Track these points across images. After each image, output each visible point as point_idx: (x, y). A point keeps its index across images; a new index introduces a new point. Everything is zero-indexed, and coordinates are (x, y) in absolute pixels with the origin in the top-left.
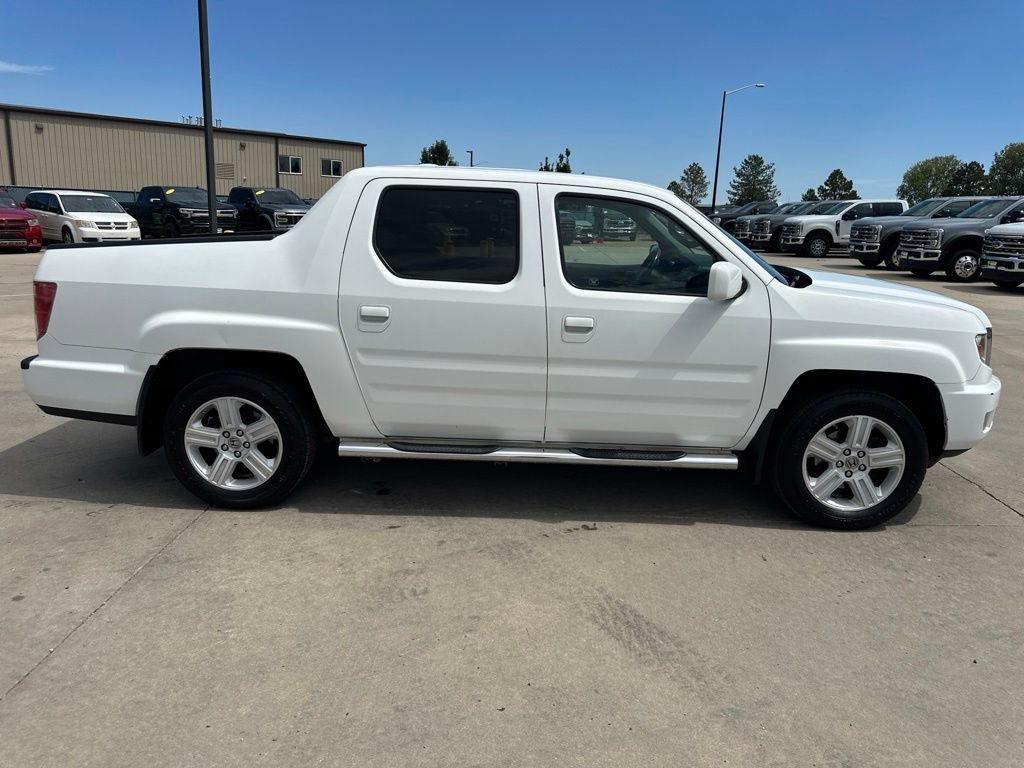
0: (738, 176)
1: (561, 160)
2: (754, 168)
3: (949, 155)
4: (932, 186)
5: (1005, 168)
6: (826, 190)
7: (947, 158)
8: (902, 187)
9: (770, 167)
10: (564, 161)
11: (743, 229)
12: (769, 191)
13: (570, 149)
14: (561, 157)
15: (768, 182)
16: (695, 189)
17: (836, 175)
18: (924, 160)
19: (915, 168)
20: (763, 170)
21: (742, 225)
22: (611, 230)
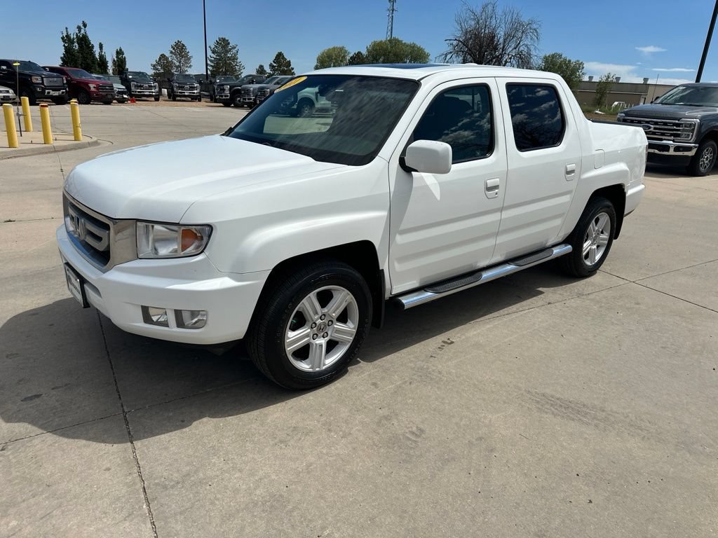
0: (213, 53)
1: (80, 31)
2: (223, 47)
3: (341, 46)
5: (372, 56)
6: (273, 66)
7: (340, 48)
9: (235, 48)
10: (83, 32)
11: (249, 95)
12: (236, 65)
13: (86, 22)
14: (79, 28)
15: (234, 58)
16: (182, 61)
17: (280, 56)
18: (327, 48)
19: (323, 54)
20: (230, 49)
21: (247, 92)
22: (139, 92)
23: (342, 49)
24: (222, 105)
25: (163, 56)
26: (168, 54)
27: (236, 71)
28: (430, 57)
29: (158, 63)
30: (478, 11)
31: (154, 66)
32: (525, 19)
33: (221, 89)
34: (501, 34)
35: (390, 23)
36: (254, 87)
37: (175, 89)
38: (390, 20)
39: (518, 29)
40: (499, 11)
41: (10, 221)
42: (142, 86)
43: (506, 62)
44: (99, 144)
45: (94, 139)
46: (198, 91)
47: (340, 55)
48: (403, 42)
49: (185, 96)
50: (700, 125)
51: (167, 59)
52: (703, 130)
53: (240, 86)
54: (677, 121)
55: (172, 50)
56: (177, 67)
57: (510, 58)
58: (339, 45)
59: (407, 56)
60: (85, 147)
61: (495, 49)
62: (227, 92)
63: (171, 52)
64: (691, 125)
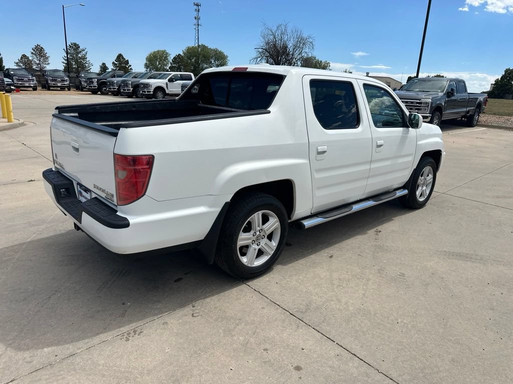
0: (67, 54)
2: (75, 50)
3: (163, 49)
4: (159, 64)
5: (187, 57)
6: (116, 64)
7: (163, 51)
8: (146, 64)
9: (84, 50)
11: (113, 85)
12: (86, 63)
15: (84, 58)
16: (42, 60)
17: (120, 56)
18: (153, 51)
19: (150, 55)
20: (80, 51)
21: (112, 83)
22: (20, 84)
23: (164, 52)
24: (90, 93)
25: (24, 56)
26: (29, 55)
27: (86, 67)
28: (228, 58)
29: (20, 61)
30: (274, 29)
31: (17, 63)
32: (305, 35)
33: (90, 82)
34: (290, 45)
35: (197, 34)
36: (116, 80)
37: (49, 82)
38: (197, 31)
39: (301, 42)
40: (289, 31)
41: (32, 181)
42: (23, 80)
43: (295, 63)
44: (25, 125)
45: (21, 121)
46: (68, 83)
47: (163, 56)
48: (209, 47)
49: (58, 87)
50: (432, 103)
51: (28, 58)
52: (434, 105)
53: (106, 80)
54: (418, 101)
55: (33, 51)
56: (38, 64)
57: (297, 61)
58: (162, 49)
59: (212, 57)
60: (18, 127)
61: (288, 55)
62: (95, 84)
63: (32, 53)
64: (426, 103)
